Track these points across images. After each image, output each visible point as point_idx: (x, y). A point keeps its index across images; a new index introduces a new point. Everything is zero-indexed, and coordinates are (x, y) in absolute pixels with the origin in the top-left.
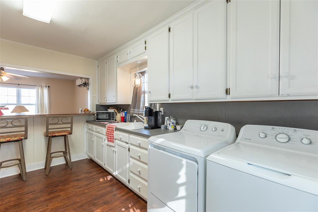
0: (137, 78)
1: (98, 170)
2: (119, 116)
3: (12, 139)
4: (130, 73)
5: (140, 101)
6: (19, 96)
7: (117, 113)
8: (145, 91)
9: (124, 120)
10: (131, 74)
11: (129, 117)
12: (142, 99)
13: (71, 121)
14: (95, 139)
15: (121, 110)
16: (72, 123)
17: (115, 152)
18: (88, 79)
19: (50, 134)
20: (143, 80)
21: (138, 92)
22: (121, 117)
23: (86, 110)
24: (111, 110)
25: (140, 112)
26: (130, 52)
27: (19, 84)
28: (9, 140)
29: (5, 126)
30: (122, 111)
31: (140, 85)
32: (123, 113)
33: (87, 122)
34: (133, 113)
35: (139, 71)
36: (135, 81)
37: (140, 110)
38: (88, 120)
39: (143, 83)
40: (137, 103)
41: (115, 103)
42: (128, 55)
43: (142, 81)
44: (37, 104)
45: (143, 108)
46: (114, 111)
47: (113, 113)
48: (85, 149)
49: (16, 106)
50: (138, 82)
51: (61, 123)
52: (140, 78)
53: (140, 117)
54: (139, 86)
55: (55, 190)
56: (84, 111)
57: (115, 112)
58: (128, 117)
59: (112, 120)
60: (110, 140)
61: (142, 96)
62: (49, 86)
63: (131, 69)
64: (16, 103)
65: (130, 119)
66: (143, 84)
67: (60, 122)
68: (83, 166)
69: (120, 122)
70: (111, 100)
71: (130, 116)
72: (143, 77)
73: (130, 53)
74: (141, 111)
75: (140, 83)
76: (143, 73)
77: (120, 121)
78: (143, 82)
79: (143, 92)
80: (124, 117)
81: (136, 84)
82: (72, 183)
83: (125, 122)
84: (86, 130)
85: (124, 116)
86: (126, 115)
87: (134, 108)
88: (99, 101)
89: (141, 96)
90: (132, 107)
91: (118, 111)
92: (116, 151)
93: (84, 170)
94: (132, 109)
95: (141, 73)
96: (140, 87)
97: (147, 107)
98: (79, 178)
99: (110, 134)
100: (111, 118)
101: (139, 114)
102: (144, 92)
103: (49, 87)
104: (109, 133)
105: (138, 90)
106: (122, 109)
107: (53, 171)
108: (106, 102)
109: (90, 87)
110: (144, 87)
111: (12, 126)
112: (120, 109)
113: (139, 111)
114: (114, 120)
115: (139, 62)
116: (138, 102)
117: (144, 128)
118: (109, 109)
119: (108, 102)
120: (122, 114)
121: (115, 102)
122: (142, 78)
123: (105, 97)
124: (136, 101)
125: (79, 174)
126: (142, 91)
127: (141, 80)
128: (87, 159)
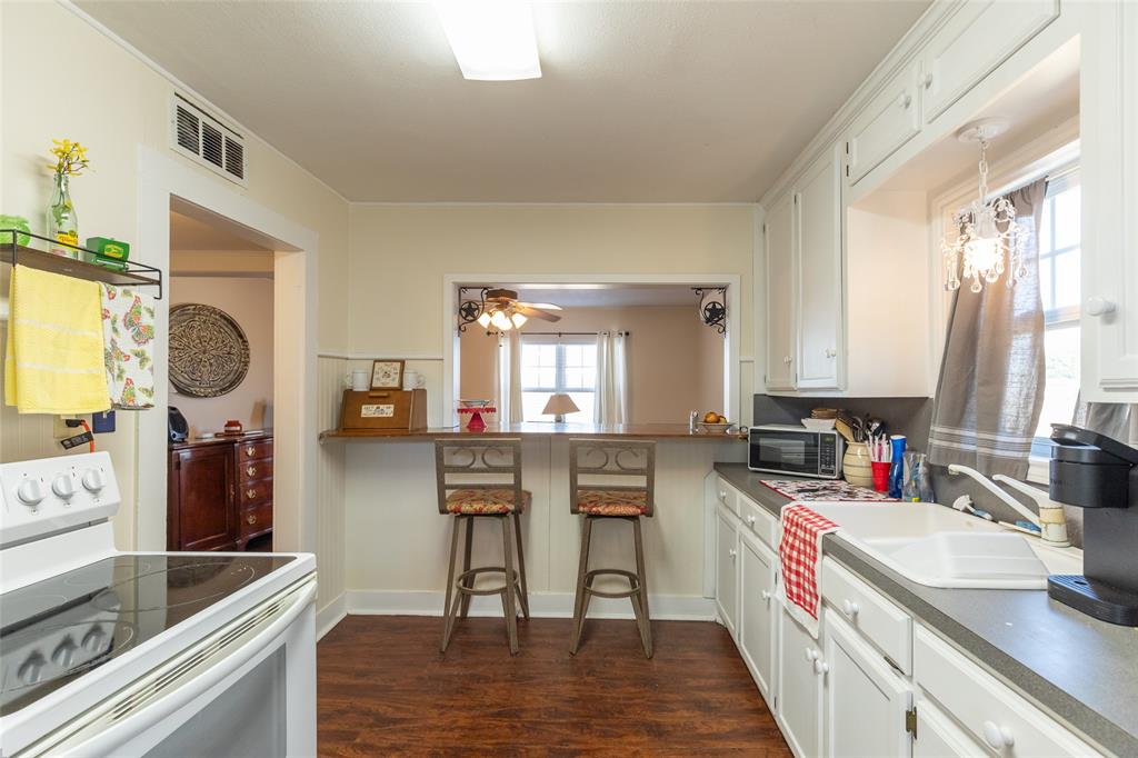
0: (981, 234)
1: (747, 710)
2: (859, 458)
3: (485, 509)
4: (929, 218)
5: (996, 378)
6: (560, 365)
7: (850, 437)
8: (1046, 307)
9: (887, 482)
10: (937, 222)
11: (921, 469)
12: (1017, 365)
13: (648, 466)
14: (739, 552)
15: (869, 428)
16: (649, 473)
17: (821, 677)
18: (723, 289)
19: (584, 505)
20: (1023, 238)
21: (982, 322)
22: (873, 463)
23: (712, 418)
24: (817, 425)
25: (998, 453)
26: (924, 78)
27: (560, 334)
28: (481, 509)
29: (468, 467)
30: (874, 434)
31: (1003, 278)
32: (884, 442)
33: (720, 467)
34: (948, 450)
35: (990, 190)
36: (961, 255)
37: (1001, 438)
38: (720, 461)
39: (1028, 261)
40: (977, 388)
41: (835, 389)
42: (914, 104)
43: (1021, 247)
44: (598, 391)
45: (1022, 421)
46: (835, 429)
47: (827, 441)
48: (709, 578)
49: (553, 394)
50: (983, 256)
51: (617, 468)
52: (1002, 227)
53: (1001, 484)
54: (991, 281)
55: (573, 747)
56: (706, 421)
57: (841, 435)
58: (913, 472)
59: (824, 471)
60: (799, 597)
61: (1020, 345)
62: (628, 330)
63: (935, 193)
64: (553, 385)
65: (924, 484)
66: (1031, 269)
67: (611, 466)
68: (694, 655)
69: (862, 492)
70: (816, 374)
71: (930, 467)
72: (1028, 220)
73: (928, 85)
74: (1008, 446)
75: (1000, 259)
76: (1026, 198)
77: (867, 481)
78: (1021, 257)
79: (1025, 318)
80: (888, 467)
81: (966, 274)
82: (634, 739)
83: (892, 495)
84: (711, 500)
85: (886, 458)
86: (898, 459)
87: (957, 418)
88: (768, 378)
89: (1010, 345)
90: (939, 412)
91: (854, 430)
92: (826, 673)
93: (692, 683)
94: (937, 429)
95: (1010, 197)
96: (1002, 290)
97: (1072, 429)
98: (665, 719)
99: (798, 562)
100: (818, 462)
101: (990, 466)
102: (1038, 322)
103: (627, 334)
104: (795, 554)
105: (984, 311)
106: (878, 419)
107: (594, 642)
108: (792, 385)
109: (732, 320)
110: (1038, 288)
111: (485, 466)
112: (868, 422)
113: (993, 444)
114: (832, 472)
115: (992, 131)
116: (986, 383)
117: (1044, 584)
118: (810, 417)
119: (802, 384)
120: (880, 450)
121: (835, 385)
122: (1021, 228)
123: (790, 362)
124: (972, 376)
125: (670, 697)
126: (1017, 314)
127: (1006, 242)
128: (716, 623)
